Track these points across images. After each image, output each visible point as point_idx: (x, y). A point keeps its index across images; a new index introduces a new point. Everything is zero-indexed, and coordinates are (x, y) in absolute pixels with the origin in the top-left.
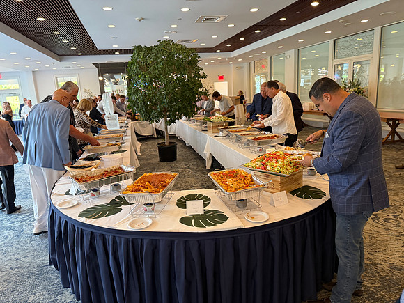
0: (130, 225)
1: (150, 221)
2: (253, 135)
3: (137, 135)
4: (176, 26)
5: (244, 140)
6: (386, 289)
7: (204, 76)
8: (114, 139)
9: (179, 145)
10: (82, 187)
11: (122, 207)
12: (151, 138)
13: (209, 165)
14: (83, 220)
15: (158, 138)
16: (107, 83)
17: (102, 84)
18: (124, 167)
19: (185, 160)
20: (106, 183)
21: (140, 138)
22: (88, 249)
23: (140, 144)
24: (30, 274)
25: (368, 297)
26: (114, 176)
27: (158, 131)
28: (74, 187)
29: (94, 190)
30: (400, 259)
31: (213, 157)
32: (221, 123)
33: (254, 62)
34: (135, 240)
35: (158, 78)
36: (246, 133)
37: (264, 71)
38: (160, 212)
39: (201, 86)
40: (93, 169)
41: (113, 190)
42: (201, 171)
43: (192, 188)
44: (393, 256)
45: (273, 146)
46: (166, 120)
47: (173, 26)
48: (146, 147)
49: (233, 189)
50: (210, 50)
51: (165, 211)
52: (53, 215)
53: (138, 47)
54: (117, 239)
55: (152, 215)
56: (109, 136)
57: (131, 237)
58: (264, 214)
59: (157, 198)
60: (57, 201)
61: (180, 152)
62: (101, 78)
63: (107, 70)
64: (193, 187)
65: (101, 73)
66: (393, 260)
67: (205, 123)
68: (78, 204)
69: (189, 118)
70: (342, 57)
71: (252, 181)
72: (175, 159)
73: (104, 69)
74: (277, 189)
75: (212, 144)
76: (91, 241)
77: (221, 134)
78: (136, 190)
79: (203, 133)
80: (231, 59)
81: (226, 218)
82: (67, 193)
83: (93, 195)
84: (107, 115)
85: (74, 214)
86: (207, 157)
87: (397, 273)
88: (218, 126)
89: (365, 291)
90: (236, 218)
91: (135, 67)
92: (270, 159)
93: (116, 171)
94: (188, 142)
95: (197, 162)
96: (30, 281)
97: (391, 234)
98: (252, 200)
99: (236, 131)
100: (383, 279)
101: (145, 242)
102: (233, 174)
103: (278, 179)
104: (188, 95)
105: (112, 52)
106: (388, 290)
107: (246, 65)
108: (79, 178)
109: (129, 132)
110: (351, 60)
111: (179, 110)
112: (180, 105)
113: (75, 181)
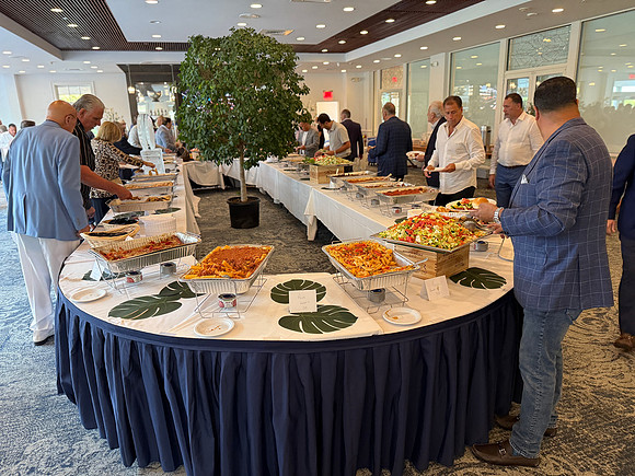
0: (199, 329)
1: (230, 324)
2: (384, 188)
3: (193, 185)
4: (259, 6)
5: (372, 194)
6: (591, 425)
7: (306, 91)
8: (159, 189)
9: (262, 201)
10: (114, 268)
11: (181, 301)
12: (217, 190)
13: (311, 235)
14: (117, 321)
15: (227, 190)
16: (141, 98)
17: (133, 99)
18: (181, 236)
19: (273, 226)
20: (153, 260)
21: (198, 190)
22: (126, 369)
23: (198, 199)
24: (25, 410)
25: (565, 438)
26: (164, 251)
27: (227, 179)
28: (99, 267)
29: (133, 273)
30: (610, 379)
31: (319, 222)
32: (332, 167)
33: (381, 71)
34: (206, 355)
35: (230, 91)
36: (375, 184)
37: (396, 86)
38: (247, 309)
39: (299, 106)
40: (129, 238)
41: (164, 273)
42: (300, 244)
43: (286, 270)
44: (599, 376)
45: (417, 206)
46: (242, 160)
47: (254, 6)
48: (207, 204)
49: (366, 273)
50: (312, 49)
51: (254, 308)
52: (64, 313)
53: (197, 38)
54: (176, 352)
55: (233, 313)
56: (149, 184)
57: (199, 350)
58: (413, 313)
59: (242, 286)
60: (71, 290)
61: (264, 213)
62: (132, 90)
63: (140, 76)
64: (287, 268)
65: (132, 81)
66: (599, 381)
67: (305, 167)
68: (106, 296)
69: (280, 158)
70: (518, 67)
71: (393, 259)
72: (258, 225)
73: (137, 75)
74: (431, 273)
75: (318, 201)
76: (131, 357)
77: (332, 185)
78: (207, 274)
79: (304, 183)
80: (344, 65)
81: (354, 319)
82: (87, 277)
83: (131, 281)
84: (144, 150)
85: (101, 312)
86: (309, 222)
87: (606, 401)
88: (327, 173)
89: (560, 429)
90: (369, 318)
91: (192, 71)
92: (421, 225)
93: (167, 242)
94: (277, 198)
95: (293, 229)
96: (27, 420)
97: (595, 342)
98: (393, 290)
99: (358, 181)
100: (585, 411)
101: (224, 357)
102: (361, 248)
103: (434, 257)
104: (278, 120)
105: (150, 47)
106: (594, 426)
107: (367, 75)
108: (108, 252)
109: (181, 179)
110: (533, 72)
111: (264, 144)
112: (266, 137)
113: (101, 257)
